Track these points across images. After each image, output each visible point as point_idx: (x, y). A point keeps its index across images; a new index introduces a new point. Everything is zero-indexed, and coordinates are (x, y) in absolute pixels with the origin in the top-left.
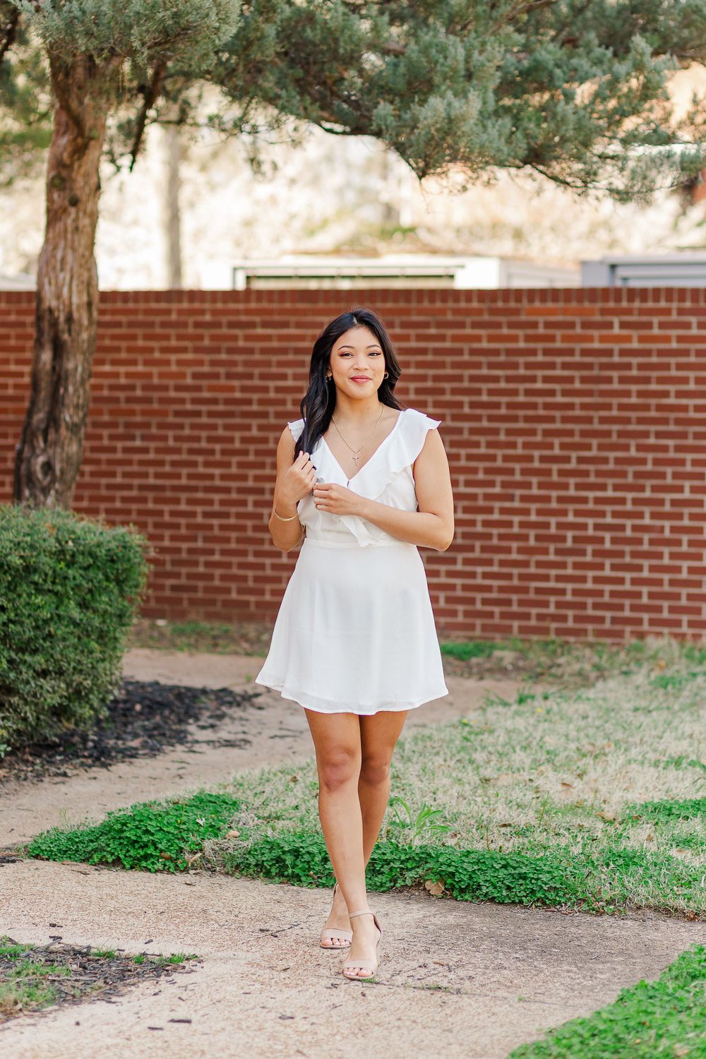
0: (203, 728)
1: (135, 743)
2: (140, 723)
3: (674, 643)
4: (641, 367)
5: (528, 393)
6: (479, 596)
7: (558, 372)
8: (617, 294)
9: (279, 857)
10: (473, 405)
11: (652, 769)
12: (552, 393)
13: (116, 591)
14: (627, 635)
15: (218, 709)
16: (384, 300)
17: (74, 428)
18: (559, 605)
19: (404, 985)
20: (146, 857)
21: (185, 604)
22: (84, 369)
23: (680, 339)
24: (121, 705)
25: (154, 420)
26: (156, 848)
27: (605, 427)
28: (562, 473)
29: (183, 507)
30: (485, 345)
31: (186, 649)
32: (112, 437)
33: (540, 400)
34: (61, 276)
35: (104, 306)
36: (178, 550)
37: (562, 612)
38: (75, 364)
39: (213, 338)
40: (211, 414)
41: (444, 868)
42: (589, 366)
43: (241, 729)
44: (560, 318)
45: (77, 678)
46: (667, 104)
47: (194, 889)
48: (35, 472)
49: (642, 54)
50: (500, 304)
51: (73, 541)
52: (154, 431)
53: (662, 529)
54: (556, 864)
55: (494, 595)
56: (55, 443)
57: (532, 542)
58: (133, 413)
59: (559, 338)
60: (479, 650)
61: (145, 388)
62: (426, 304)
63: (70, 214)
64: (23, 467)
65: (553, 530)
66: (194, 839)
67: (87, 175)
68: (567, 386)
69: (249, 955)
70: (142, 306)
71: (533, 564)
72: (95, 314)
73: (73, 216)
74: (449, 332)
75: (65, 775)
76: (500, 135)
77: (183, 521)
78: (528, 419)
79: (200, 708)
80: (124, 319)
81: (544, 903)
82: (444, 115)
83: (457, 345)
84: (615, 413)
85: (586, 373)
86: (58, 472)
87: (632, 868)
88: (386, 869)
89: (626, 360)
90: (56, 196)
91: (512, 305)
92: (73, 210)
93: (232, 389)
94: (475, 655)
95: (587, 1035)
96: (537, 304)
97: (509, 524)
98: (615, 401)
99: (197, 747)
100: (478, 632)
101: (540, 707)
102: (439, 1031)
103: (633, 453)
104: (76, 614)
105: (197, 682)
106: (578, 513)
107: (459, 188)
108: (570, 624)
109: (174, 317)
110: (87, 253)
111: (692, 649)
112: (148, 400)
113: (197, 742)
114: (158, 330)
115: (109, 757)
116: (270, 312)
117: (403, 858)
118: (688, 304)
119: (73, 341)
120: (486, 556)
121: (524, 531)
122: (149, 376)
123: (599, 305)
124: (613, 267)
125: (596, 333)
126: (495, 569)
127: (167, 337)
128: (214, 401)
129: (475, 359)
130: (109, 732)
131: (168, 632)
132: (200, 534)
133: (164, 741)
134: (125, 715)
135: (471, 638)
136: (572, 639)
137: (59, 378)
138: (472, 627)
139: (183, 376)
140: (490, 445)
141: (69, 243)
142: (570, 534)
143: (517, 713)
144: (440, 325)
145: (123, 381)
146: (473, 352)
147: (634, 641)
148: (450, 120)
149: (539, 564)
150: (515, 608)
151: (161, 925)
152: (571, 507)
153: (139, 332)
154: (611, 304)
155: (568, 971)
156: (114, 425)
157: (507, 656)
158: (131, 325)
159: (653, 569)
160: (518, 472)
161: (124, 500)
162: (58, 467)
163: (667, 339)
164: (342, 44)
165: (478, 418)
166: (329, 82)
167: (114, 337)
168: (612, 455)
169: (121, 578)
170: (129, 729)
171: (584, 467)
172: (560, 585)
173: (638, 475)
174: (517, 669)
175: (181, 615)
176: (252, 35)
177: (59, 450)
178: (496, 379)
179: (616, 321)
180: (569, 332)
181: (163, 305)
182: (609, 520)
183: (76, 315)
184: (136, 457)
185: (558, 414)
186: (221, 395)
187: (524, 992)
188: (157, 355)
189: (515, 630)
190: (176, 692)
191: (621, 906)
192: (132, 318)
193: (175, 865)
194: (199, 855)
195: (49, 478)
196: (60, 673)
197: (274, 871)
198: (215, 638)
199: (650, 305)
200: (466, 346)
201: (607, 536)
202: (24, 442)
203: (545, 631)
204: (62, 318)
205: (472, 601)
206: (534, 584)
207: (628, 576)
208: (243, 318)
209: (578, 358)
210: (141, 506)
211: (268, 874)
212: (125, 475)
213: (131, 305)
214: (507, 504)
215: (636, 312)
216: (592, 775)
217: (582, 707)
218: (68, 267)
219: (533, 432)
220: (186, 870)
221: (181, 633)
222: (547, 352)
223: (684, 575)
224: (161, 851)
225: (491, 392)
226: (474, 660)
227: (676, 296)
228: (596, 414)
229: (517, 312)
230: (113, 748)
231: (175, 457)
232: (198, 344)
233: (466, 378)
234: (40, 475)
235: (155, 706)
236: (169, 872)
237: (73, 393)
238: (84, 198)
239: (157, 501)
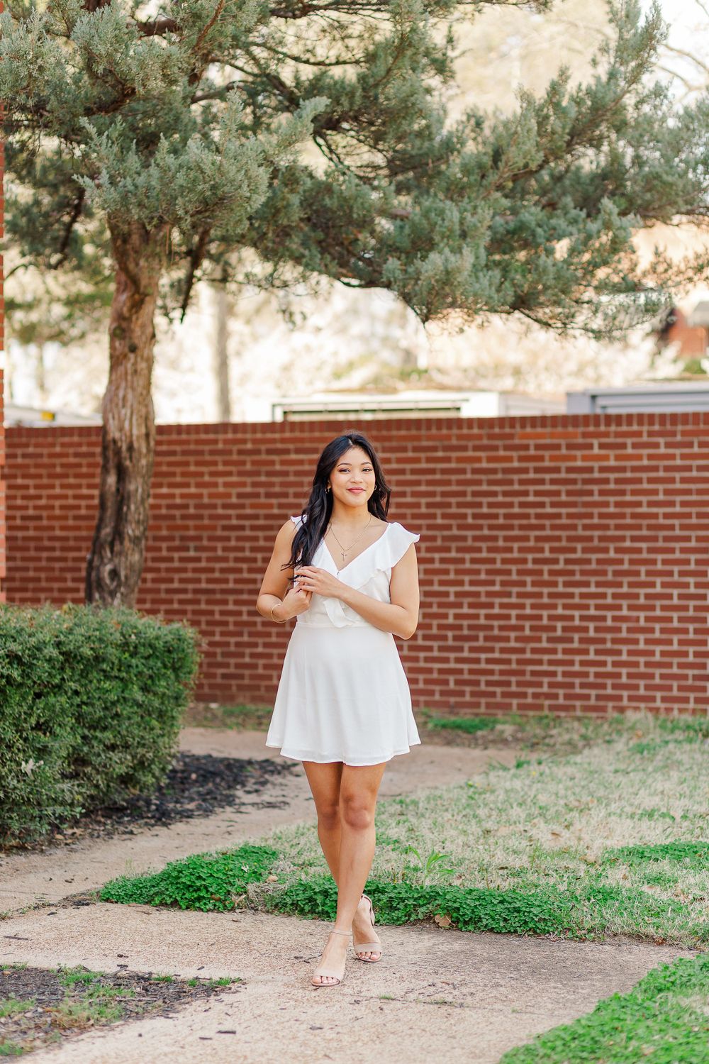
0: (249, 792)
1: (191, 806)
2: (195, 789)
3: (650, 715)
4: (617, 481)
5: (522, 505)
6: (483, 679)
7: (547, 487)
8: (596, 419)
9: (311, 897)
10: (475, 516)
11: (628, 820)
12: (542, 505)
13: (173, 677)
14: (610, 710)
15: (262, 777)
16: (399, 428)
17: (136, 540)
18: (551, 685)
19: (416, 1001)
20: (199, 899)
21: (234, 688)
22: (143, 490)
23: (650, 457)
24: (179, 775)
25: (205, 534)
26: (207, 891)
27: (588, 533)
28: (551, 573)
29: (231, 607)
30: (484, 465)
31: (235, 727)
32: (170, 549)
33: (532, 511)
34: (123, 411)
35: (159, 438)
36: (228, 644)
37: (554, 691)
38: (136, 486)
39: (254, 463)
40: (253, 528)
41: (450, 904)
42: (574, 482)
43: (281, 793)
44: (548, 441)
45: (141, 751)
46: (633, 257)
47: (239, 925)
48: (103, 578)
49: (610, 214)
50: (497, 430)
51: (136, 635)
52: (205, 543)
53: (637, 619)
54: (545, 899)
55: (496, 678)
56: (120, 553)
57: (527, 632)
58: (186, 528)
59: (547, 458)
60: (484, 725)
61: (197, 507)
62: (434, 431)
63: (129, 359)
64: (94, 574)
65: (545, 622)
66: (239, 883)
67: (143, 326)
68: (555, 499)
69: (285, 978)
70: (193, 437)
71: (528, 651)
72: (152, 443)
73: (132, 360)
74: (454, 455)
75: (131, 833)
76: (490, 285)
77: (231, 619)
78: (522, 527)
79: (247, 776)
80: (178, 448)
81: (535, 932)
82: (442, 268)
83: (461, 466)
84: (596, 521)
85: (570, 487)
86: (123, 578)
87: (610, 902)
88: (401, 906)
89: (604, 475)
90: (117, 344)
91: (507, 430)
92: (132, 356)
93: (270, 506)
94: (480, 729)
95: (568, 1038)
96: (529, 430)
97: (508, 617)
98: (596, 511)
99: (243, 809)
100: (483, 710)
101: (534, 770)
102: (444, 1038)
103: (612, 554)
104: (139, 696)
105: (244, 755)
106: (565, 607)
107: (457, 329)
108: (561, 701)
109: (220, 446)
110: (144, 392)
111: (665, 721)
112: (200, 517)
113: (244, 804)
114: (208, 458)
115: (169, 817)
116: (302, 440)
117: (416, 896)
118: (657, 427)
119: (134, 466)
120: (489, 644)
121: (521, 623)
122: (200, 496)
123: (581, 429)
124: (594, 397)
125: (579, 453)
126: (497, 655)
127: (215, 463)
128: (256, 517)
129: (477, 477)
130: (169, 797)
131: (219, 713)
132: (246, 630)
133: (216, 804)
134: (182, 783)
135: (477, 715)
136: (563, 714)
137: (122, 498)
138: (478, 705)
139: (229, 495)
140: (490, 550)
141: (129, 384)
142: (559, 625)
143: (515, 776)
144: (446, 449)
145: (178, 501)
146: (475, 471)
147: (616, 715)
148: (448, 273)
149: (534, 651)
150: (514, 688)
151: (212, 954)
152: (560, 602)
153: (191, 459)
154: (591, 429)
155: (555, 988)
156: (172, 538)
157: (508, 729)
158: (184, 453)
159: (630, 653)
160: (514, 572)
161: (181, 602)
162: (123, 574)
163: (639, 457)
164: (355, 210)
165: (480, 527)
166: (346, 243)
167: (170, 464)
168: (594, 557)
169: (177, 666)
170: (186, 794)
171: (570, 567)
172: (552, 668)
173: (616, 573)
174: (516, 740)
175: (231, 698)
176: (279, 204)
177: (123, 559)
178: (494, 494)
179: (596, 442)
180: (556, 453)
181: (211, 436)
182: (592, 612)
183: (136, 445)
184: (191, 565)
185: (547, 523)
186: (262, 512)
187: (516, 1005)
188: (207, 478)
189: (515, 707)
190: (226, 763)
191: (600, 933)
192: (185, 447)
193: (223, 905)
194: (244, 896)
195: (115, 583)
196: (126, 746)
197: (307, 908)
198: (259, 717)
199: (624, 428)
200: (468, 466)
201: (591, 625)
202: (94, 553)
203: (540, 707)
204: (124, 448)
205: (477, 683)
206: (530, 668)
207: (609, 659)
208: (279, 446)
209: (563, 475)
210: (196, 607)
211: (302, 912)
212: (182, 581)
213: (184, 437)
214: (506, 600)
215: (612, 435)
216: (578, 826)
217: (570, 770)
218: (129, 404)
219: (526, 539)
220: (233, 909)
221: (231, 714)
222: (537, 470)
223: (657, 658)
224: (212, 894)
225: (490, 505)
226: (480, 733)
227: (646, 420)
228: (580, 522)
229: (511, 436)
230: (172, 810)
231: (224, 565)
232: (241, 468)
233: (469, 494)
234: (108, 581)
235: (208, 775)
236: (219, 912)
237: (134, 510)
238: (141, 345)
239: (208, 602)
